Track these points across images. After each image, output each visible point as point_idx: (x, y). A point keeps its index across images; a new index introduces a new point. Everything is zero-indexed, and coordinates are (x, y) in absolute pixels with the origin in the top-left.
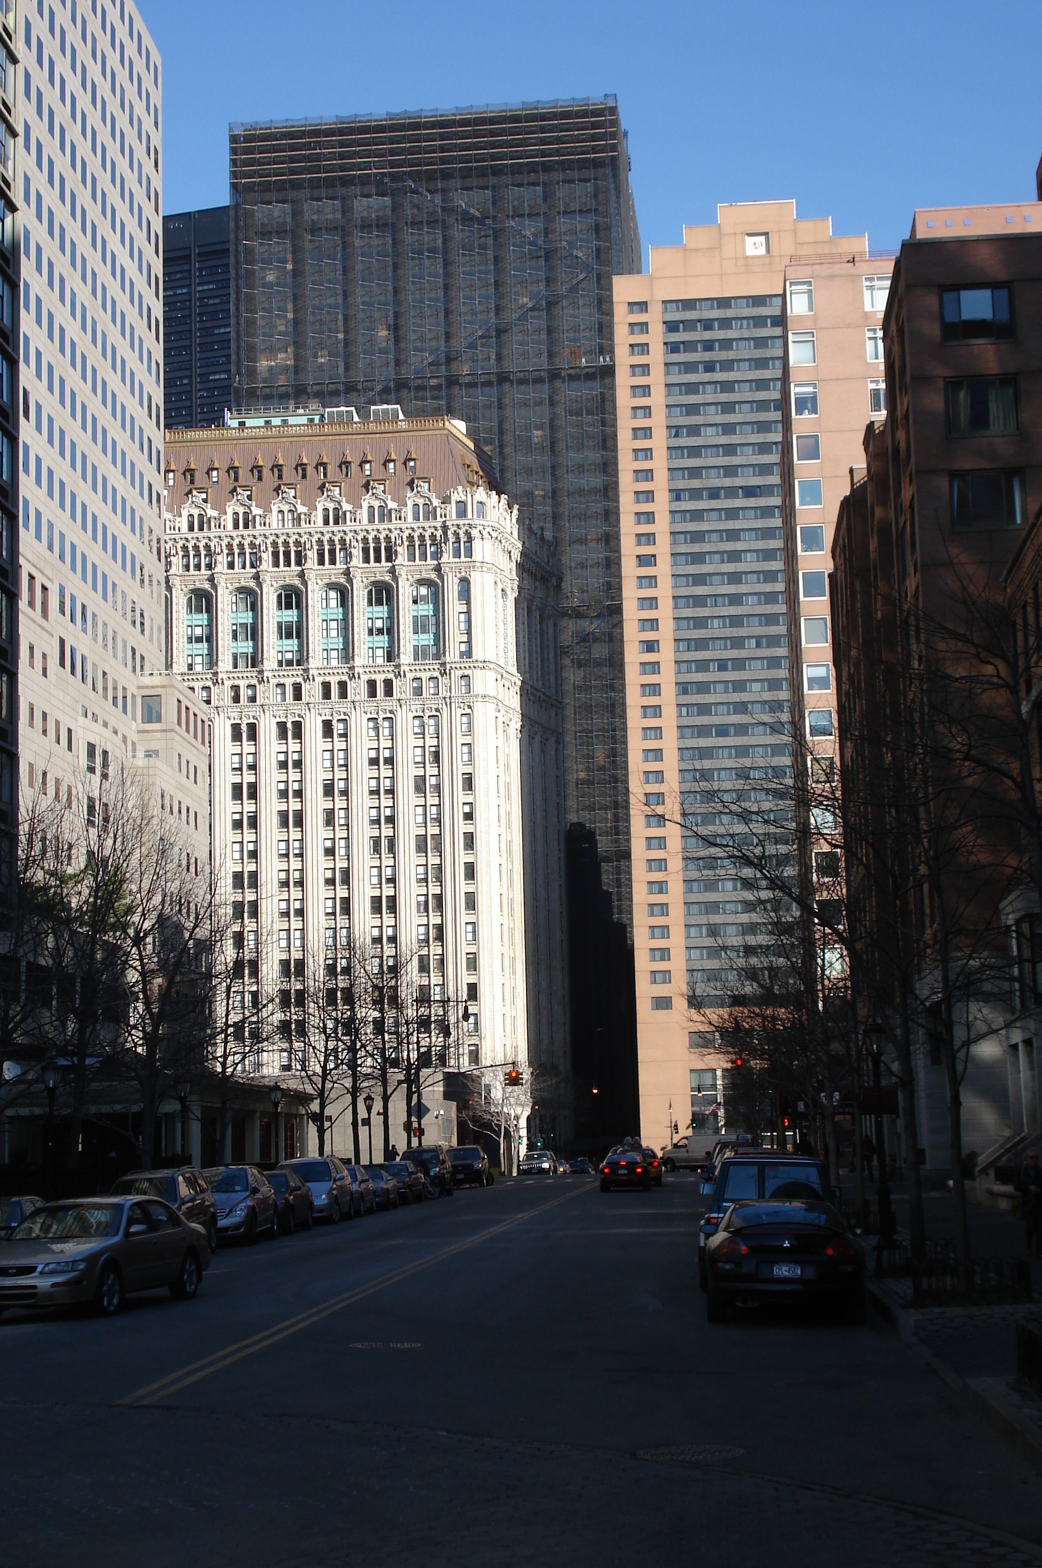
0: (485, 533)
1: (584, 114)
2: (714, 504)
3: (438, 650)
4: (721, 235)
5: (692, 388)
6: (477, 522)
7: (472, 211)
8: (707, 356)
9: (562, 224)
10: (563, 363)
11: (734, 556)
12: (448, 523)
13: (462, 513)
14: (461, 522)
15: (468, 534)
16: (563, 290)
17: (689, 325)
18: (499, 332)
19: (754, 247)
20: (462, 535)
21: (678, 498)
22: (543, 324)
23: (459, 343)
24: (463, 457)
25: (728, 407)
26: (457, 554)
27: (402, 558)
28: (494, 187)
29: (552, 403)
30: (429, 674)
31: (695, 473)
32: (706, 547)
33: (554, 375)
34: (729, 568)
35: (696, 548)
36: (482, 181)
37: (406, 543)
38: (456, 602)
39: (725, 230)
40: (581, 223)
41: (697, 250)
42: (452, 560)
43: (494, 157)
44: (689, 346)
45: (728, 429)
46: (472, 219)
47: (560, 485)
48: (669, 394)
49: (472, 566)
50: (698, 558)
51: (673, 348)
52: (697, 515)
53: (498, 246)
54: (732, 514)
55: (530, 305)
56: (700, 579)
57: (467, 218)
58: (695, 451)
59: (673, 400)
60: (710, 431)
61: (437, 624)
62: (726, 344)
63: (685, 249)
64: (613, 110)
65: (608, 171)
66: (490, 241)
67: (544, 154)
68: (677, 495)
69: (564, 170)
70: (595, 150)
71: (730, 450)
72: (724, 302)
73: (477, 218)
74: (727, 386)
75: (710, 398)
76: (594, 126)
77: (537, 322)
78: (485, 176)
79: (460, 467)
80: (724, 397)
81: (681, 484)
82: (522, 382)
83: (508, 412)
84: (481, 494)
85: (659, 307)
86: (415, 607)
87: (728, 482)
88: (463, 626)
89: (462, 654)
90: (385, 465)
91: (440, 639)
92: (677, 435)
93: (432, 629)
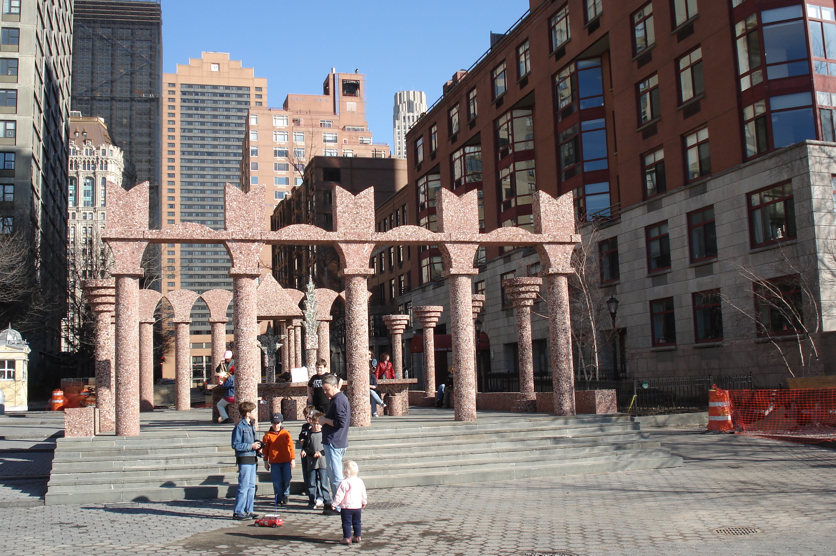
0: (113, 162)
1: (148, 5)
2: (197, 157)
3: (93, 203)
4: (203, 63)
5: (190, 116)
6: (109, 157)
7: (104, 36)
8: (196, 105)
9: (138, 44)
10: (136, 95)
11: (203, 176)
12: (99, 157)
13: (104, 153)
14: (104, 157)
15: (106, 162)
16: (137, 68)
17: (190, 93)
18: (112, 82)
19: (214, 68)
20: (104, 162)
21: (184, 154)
22: (129, 80)
23: (96, 85)
24: (104, 132)
25: (203, 123)
26: (102, 168)
27: (81, 169)
28: (113, 28)
29: (131, 110)
30: (89, 212)
31: (190, 145)
32: (193, 172)
33: (132, 100)
34: (201, 180)
35: (189, 172)
36: (109, 26)
37: (82, 163)
38: (101, 186)
39: (204, 61)
40: (146, 44)
41: (194, 67)
42: (100, 170)
43: (113, 17)
44: (190, 101)
45: (203, 131)
46: (104, 39)
47: (133, 140)
48: (182, 117)
49: (107, 173)
50: (190, 176)
51: (184, 100)
52: (190, 161)
53: (113, 50)
54: (203, 161)
55: (124, 73)
56: (190, 183)
57: (101, 38)
58: (190, 138)
59: (183, 119)
60: (196, 131)
61: (93, 194)
62: (203, 101)
63: (190, 66)
64: (159, 5)
65: (156, 27)
66: (110, 48)
67: (132, 18)
68: (183, 153)
69: (140, 25)
70: (151, 19)
71: (203, 138)
72: (203, 86)
73: (106, 39)
74: (203, 116)
75: (196, 120)
76: (152, 10)
77: (127, 79)
78: (109, 23)
79: (103, 136)
80: (201, 120)
81: (185, 149)
82: (120, 101)
83: (114, 112)
84: (111, 147)
85: (179, 86)
86: (85, 187)
87: (202, 150)
88: (103, 195)
89: (102, 205)
90: (75, 133)
91: (94, 199)
92: (184, 132)
93: (91, 195)
